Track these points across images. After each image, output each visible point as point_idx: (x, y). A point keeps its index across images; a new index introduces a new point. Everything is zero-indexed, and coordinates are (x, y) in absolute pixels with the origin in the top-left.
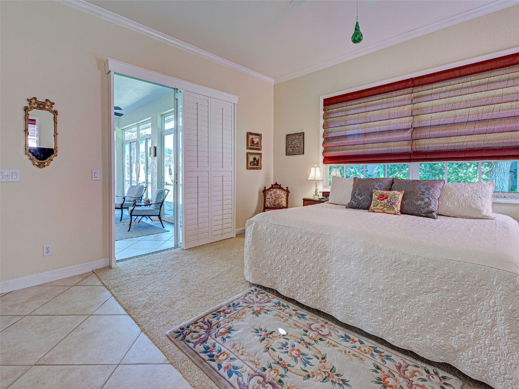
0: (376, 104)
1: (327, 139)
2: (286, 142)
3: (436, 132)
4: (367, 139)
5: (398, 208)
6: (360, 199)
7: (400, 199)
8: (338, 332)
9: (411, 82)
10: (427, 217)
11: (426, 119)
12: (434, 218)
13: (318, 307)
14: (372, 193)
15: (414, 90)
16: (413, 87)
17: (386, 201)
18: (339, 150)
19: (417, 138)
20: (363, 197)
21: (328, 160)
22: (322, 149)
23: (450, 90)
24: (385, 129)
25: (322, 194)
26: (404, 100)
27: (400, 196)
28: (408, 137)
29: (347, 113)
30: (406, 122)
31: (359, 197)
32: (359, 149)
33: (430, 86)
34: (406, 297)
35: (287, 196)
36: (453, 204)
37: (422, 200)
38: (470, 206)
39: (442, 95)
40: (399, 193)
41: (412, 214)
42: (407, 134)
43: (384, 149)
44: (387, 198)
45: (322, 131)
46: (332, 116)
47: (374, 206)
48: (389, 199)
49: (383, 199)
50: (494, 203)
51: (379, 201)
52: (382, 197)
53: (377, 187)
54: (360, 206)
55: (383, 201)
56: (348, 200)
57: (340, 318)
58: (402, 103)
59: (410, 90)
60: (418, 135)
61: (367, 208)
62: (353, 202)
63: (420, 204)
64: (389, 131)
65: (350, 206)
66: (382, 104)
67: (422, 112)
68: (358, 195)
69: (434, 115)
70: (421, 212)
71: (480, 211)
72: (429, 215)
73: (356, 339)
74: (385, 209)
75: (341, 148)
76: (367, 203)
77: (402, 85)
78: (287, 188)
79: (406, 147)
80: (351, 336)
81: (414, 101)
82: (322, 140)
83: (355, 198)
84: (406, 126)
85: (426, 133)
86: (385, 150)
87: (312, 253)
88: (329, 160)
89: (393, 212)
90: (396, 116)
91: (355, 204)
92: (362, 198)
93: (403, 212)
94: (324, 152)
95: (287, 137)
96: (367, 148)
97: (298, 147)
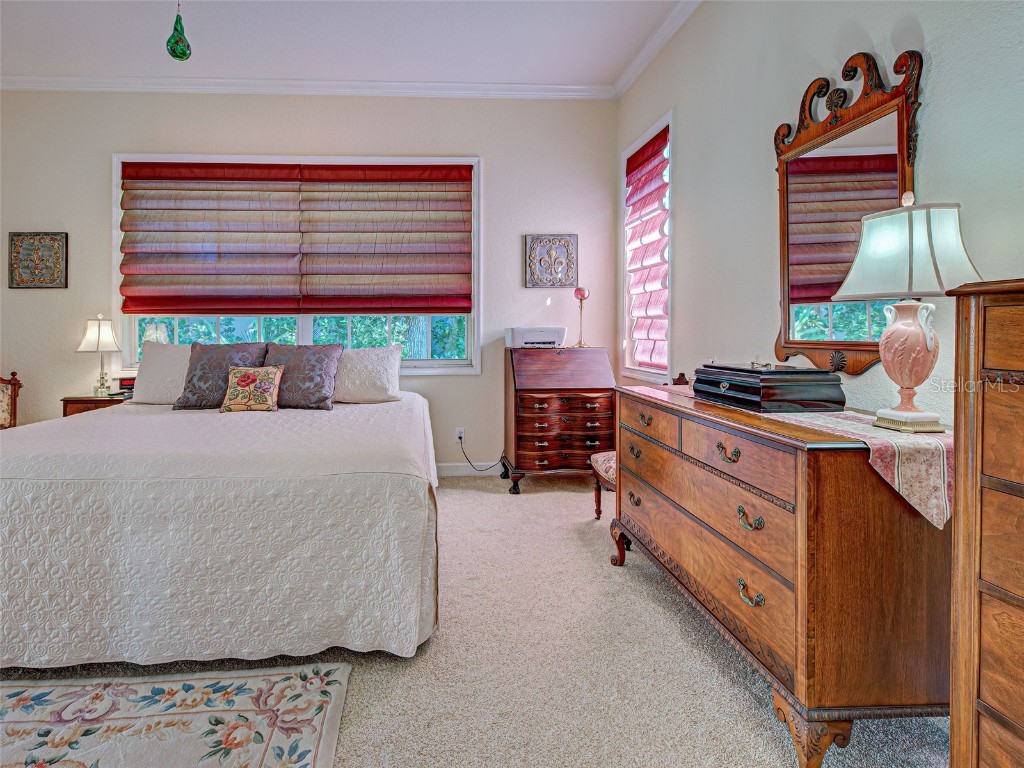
0: (239, 198)
1: (131, 257)
2: (10, 253)
3: (335, 265)
4: (223, 265)
5: (272, 399)
6: (204, 387)
7: (277, 381)
8: (136, 692)
9: (297, 171)
10: (319, 408)
11: (321, 241)
12: (328, 409)
13: (86, 657)
14: (228, 374)
15: (304, 187)
16: (300, 180)
17: (252, 386)
18: (161, 283)
19: (309, 272)
20: (210, 382)
21: (132, 304)
22: (118, 278)
23: (353, 200)
24: (256, 250)
25: (118, 382)
26: (287, 200)
27: (276, 374)
28: (295, 269)
29: (179, 204)
30: (290, 242)
31: (202, 384)
32: (207, 284)
33: (325, 186)
34: (273, 560)
35: (14, 398)
36: (354, 383)
37: (311, 379)
38: (375, 384)
39: (343, 205)
40: (275, 370)
41: (296, 407)
42: (293, 264)
43: (255, 287)
44: (254, 381)
45: (118, 236)
46: (144, 204)
47: (231, 400)
48: (258, 381)
49: (248, 385)
50: (402, 377)
51: (239, 388)
52: (246, 380)
53: (237, 361)
54: (204, 402)
55: (247, 388)
56: (178, 392)
57: (141, 661)
58: (283, 206)
59: (296, 185)
60: (309, 266)
61: (217, 405)
62: (190, 395)
63: (309, 388)
64: (264, 255)
65: (184, 405)
66: (250, 199)
67: (315, 229)
68: (200, 379)
69: (333, 236)
70: (310, 400)
71: (385, 390)
72: (320, 405)
73: (177, 687)
74: (252, 402)
75: (167, 278)
76: (217, 395)
77: (284, 173)
78: (14, 374)
79: (291, 287)
80: (166, 687)
81: (303, 207)
82: (119, 257)
83: (194, 385)
84: (293, 247)
85: (322, 264)
86: (256, 290)
87: (68, 532)
88: (136, 306)
89: (264, 407)
90: (275, 229)
91: (193, 399)
92: (207, 385)
93: (281, 405)
94: (123, 286)
95: (15, 237)
96: (222, 284)
97: (50, 268)
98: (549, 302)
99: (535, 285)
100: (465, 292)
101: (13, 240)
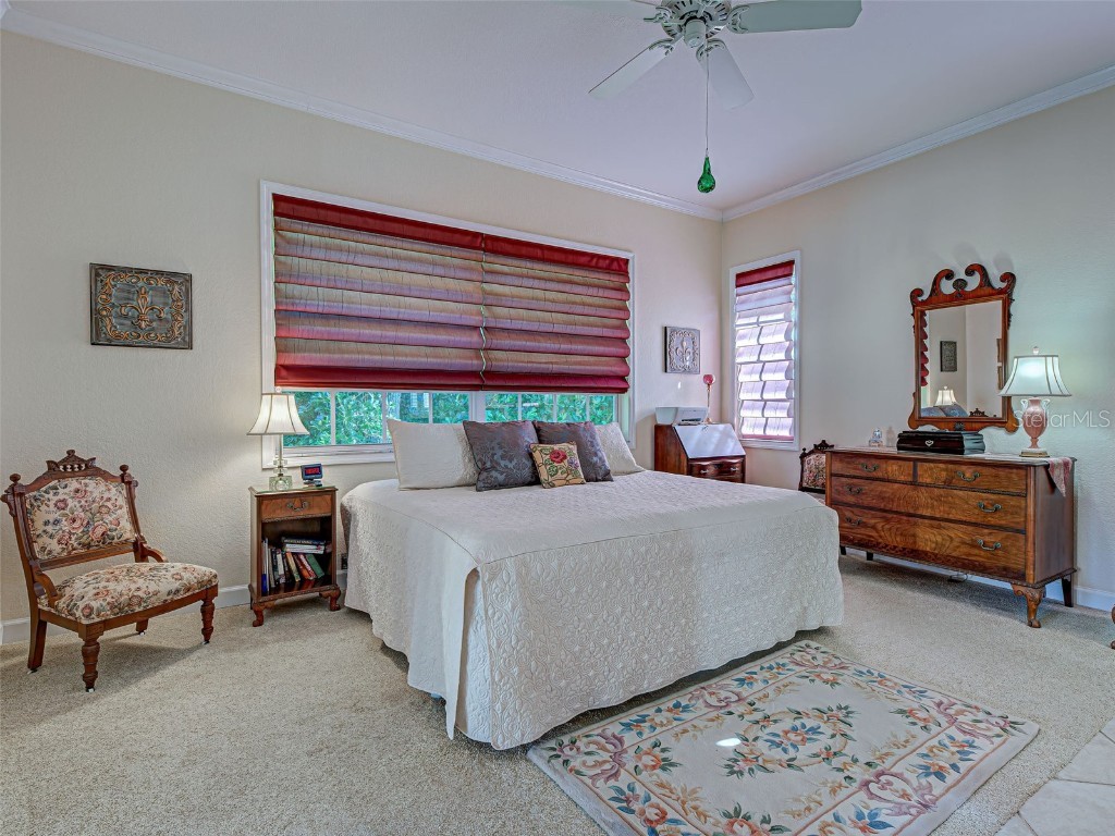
1: (286, 316)
5: (580, 474)
6: (510, 466)
11: (504, 316)
17: (566, 461)
18: (327, 350)
20: (515, 461)
21: (288, 373)
24: (439, 319)
27: (573, 450)
28: (478, 343)
30: (474, 314)
39: (525, 282)
40: (571, 446)
42: (472, 338)
44: (565, 457)
47: (552, 476)
48: (568, 457)
51: (555, 464)
52: (559, 458)
59: (480, 254)
61: (535, 481)
62: (494, 475)
64: (444, 325)
68: (503, 457)
72: (605, 477)
74: (570, 477)
75: (334, 346)
81: (487, 278)
88: (297, 377)
92: (514, 463)
95: (99, 272)
96: (402, 356)
97: (167, 321)
98: (679, 386)
99: (674, 370)
100: (621, 374)
101: (97, 275)
